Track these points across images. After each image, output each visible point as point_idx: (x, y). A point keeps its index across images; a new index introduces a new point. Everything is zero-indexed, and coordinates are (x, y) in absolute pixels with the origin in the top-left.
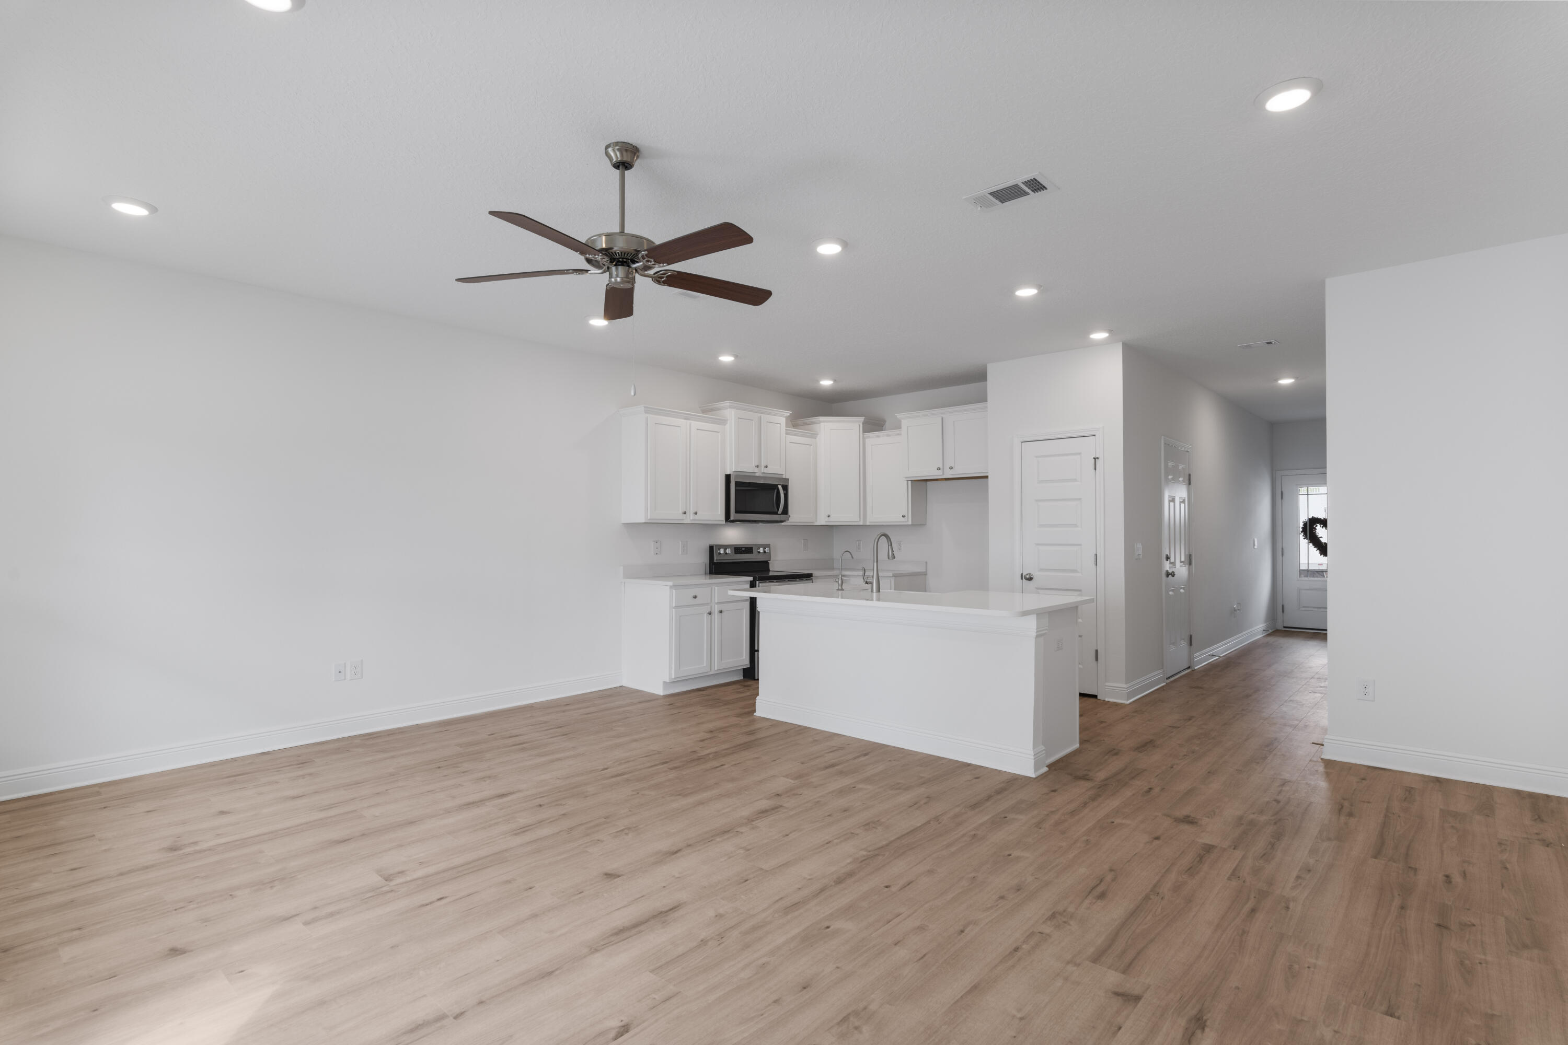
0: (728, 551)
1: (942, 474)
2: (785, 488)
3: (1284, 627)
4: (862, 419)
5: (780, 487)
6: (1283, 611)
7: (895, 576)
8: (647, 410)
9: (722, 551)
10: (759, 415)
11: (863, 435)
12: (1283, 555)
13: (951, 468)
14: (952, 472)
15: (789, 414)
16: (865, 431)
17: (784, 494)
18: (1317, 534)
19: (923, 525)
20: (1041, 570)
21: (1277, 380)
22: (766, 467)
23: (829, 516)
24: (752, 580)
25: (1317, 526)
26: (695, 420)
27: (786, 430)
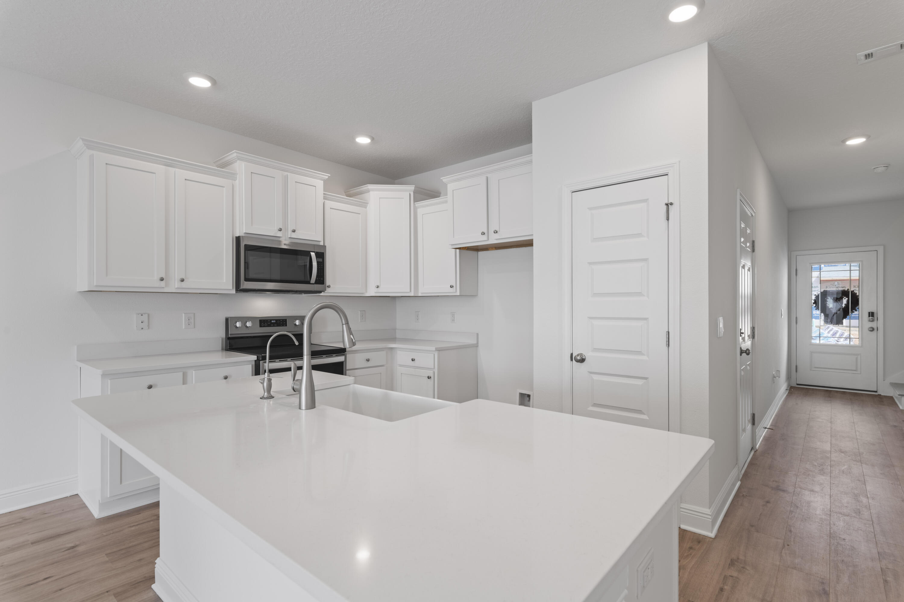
0: (249, 324)
1: (486, 239)
2: (321, 256)
3: (798, 384)
4: (412, 188)
5: (313, 254)
6: (796, 371)
7: (439, 350)
8: (90, 145)
9: (238, 324)
10: (286, 173)
11: (414, 204)
12: (796, 323)
13: (496, 232)
14: (496, 236)
15: (327, 177)
16: (416, 200)
17: (318, 262)
18: (828, 305)
19: (474, 296)
20: (596, 350)
21: (844, 141)
22: (294, 231)
23: (378, 287)
24: (256, 359)
25: (828, 298)
26: (179, 169)
27: (324, 194)
